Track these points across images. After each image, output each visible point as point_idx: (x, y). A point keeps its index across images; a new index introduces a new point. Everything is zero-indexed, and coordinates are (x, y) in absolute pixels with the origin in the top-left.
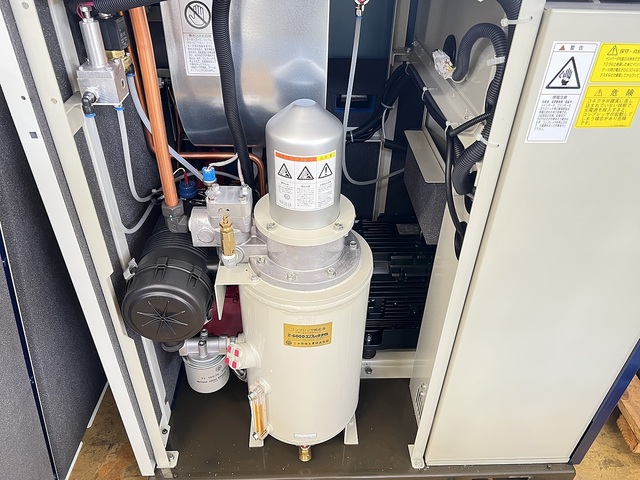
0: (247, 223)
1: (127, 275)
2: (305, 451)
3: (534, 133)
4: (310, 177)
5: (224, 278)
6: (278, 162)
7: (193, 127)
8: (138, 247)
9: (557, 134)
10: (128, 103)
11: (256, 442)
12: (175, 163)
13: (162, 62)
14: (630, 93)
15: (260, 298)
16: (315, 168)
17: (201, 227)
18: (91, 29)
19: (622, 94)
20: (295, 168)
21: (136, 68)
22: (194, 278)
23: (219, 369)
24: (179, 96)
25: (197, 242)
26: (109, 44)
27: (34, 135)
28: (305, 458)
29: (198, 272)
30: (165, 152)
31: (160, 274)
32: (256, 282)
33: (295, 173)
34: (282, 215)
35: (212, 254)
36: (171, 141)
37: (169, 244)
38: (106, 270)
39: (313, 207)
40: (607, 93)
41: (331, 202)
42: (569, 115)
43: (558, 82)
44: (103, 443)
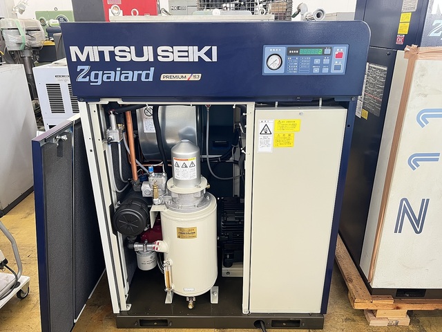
0: (163, 186)
1: (116, 207)
2: (191, 302)
3: (260, 149)
4: (186, 167)
5: (154, 209)
6: (175, 161)
7: (147, 153)
8: (121, 197)
9: (269, 149)
10: (122, 142)
11: (169, 300)
12: (138, 168)
13: (135, 128)
14: (290, 135)
15: (168, 216)
16: (188, 163)
17: (146, 188)
18: (113, 117)
19: (287, 136)
20: (180, 163)
21: (126, 130)
22: (142, 208)
23: (151, 258)
24: (141, 140)
25: (144, 195)
26: (118, 122)
27: (91, 151)
28: (190, 307)
29: (144, 206)
30: (134, 162)
31: (129, 205)
32: (167, 210)
33: (180, 166)
34: (177, 182)
35: (150, 201)
36: (137, 157)
37: (133, 196)
38: (108, 203)
39: (188, 179)
40: (281, 135)
41: (196, 177)
42: (270, 143)
43: (263, 132)
44: (95, 305)
